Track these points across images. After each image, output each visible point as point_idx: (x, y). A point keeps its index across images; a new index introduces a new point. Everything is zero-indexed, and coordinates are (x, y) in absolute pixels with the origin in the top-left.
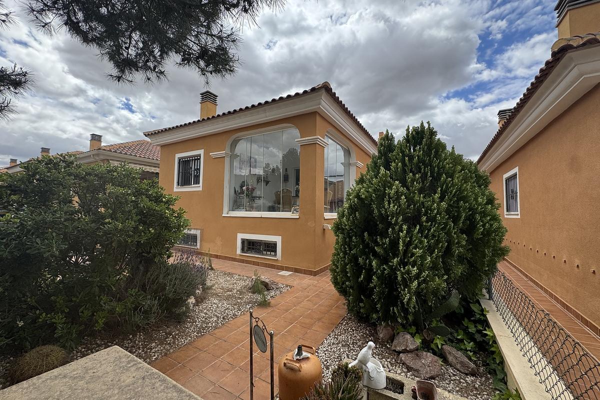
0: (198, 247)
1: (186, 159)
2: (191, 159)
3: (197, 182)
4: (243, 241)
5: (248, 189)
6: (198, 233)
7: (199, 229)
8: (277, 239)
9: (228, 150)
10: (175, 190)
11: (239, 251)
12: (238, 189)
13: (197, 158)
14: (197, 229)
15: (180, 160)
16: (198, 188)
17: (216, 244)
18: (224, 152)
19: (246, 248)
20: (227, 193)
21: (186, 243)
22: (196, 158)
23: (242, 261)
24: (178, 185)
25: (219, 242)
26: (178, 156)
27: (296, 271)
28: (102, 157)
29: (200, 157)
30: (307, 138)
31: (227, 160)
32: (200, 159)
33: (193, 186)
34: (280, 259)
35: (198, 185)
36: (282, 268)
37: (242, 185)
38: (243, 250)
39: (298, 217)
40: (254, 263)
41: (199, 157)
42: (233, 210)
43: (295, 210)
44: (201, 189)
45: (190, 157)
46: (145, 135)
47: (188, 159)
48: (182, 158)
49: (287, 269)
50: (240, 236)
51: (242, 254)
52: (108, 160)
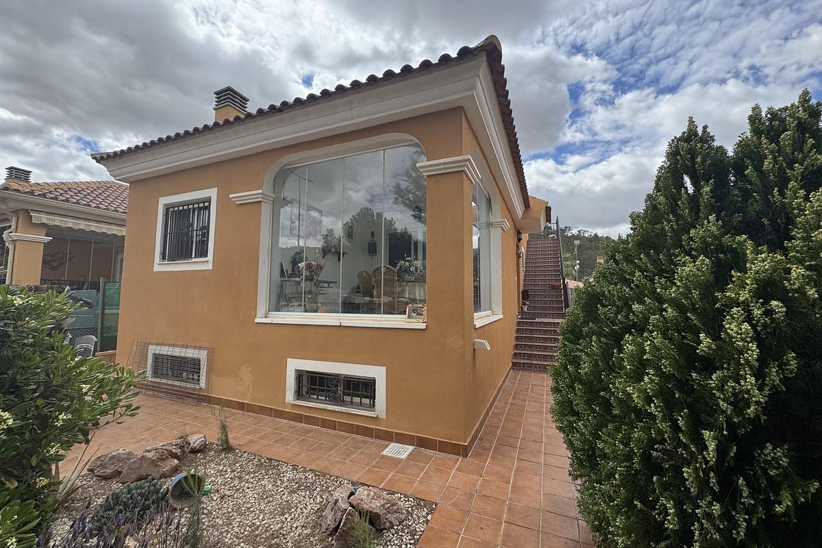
0: (203, 384)
1: (181, 208)
2: (191, 206)
3: (203, 252)
4: (300, 375)
5: (309, 267)
6: (203, 355)
7: (204, 349)
8: (378, 373)
9: (267, 189)
10: (157, 268)
11: (290, 397)
12: (288, 267)
13: (203, 206)
14: (200, 348)
15: (167, 208)
16: (204, 265)
17: (241, 379)
18: (260, 191)
19: (305, 390)
20: (265, 275)
21: (178, 377)
22: (201, 205)
23: (299, 418)
24: (164, 258)
25: (246, 375)
26: (164, 201)
27: (422, 443)
28: (12, 205)
29: (210, 202)
30: (442, 161)
31: (266, 209)
32: (208, 208)
33: (194, 260)
34: (383, 415)
35: (205, 259)
36: (389, 437)
37: (295, 259)
38: (299, 394)
39: (423, 326)
40: (325, 424)
41: (207, 204)
42: (278, 310)
43: (414, 311)
44: (209, 266)
45: (188, 203)
46: (94, 158)
47: (186, 207)
48: (173, 206)
49: (402, 439)
50: (294, 365)
51: (298, 402)
52: (27, 211)
